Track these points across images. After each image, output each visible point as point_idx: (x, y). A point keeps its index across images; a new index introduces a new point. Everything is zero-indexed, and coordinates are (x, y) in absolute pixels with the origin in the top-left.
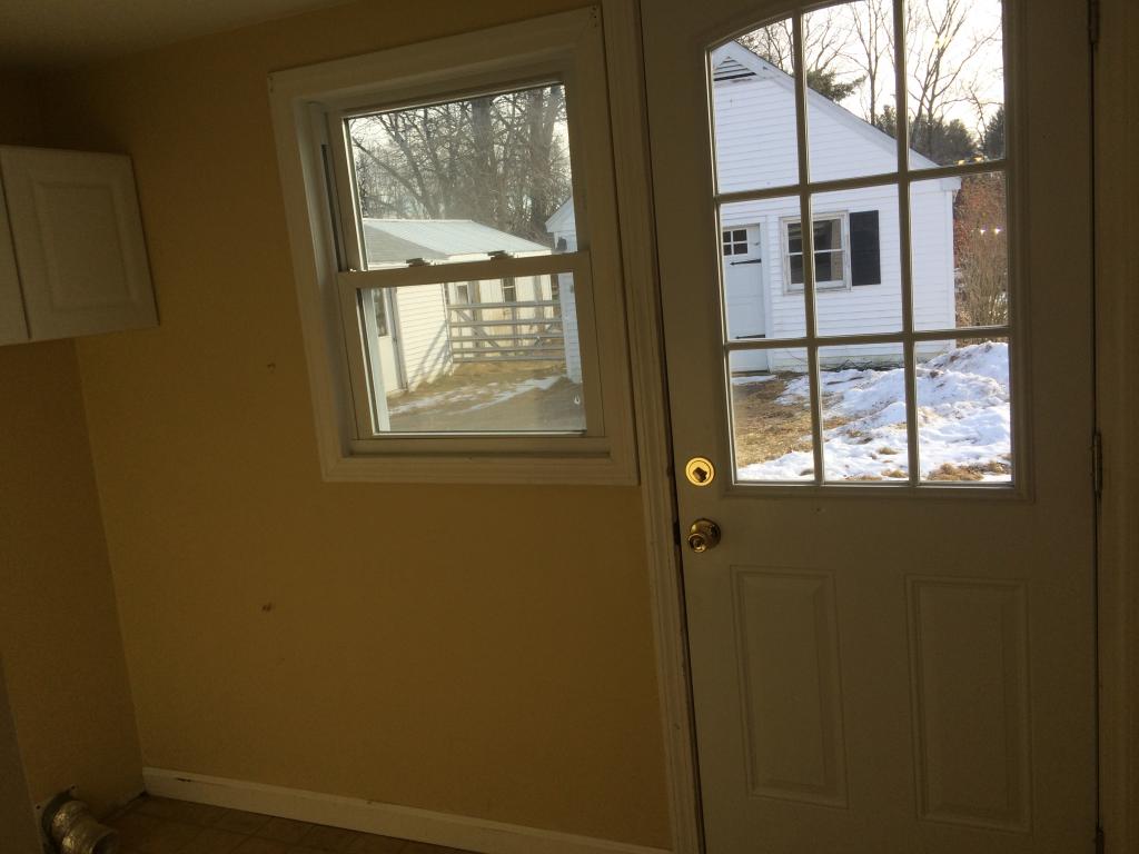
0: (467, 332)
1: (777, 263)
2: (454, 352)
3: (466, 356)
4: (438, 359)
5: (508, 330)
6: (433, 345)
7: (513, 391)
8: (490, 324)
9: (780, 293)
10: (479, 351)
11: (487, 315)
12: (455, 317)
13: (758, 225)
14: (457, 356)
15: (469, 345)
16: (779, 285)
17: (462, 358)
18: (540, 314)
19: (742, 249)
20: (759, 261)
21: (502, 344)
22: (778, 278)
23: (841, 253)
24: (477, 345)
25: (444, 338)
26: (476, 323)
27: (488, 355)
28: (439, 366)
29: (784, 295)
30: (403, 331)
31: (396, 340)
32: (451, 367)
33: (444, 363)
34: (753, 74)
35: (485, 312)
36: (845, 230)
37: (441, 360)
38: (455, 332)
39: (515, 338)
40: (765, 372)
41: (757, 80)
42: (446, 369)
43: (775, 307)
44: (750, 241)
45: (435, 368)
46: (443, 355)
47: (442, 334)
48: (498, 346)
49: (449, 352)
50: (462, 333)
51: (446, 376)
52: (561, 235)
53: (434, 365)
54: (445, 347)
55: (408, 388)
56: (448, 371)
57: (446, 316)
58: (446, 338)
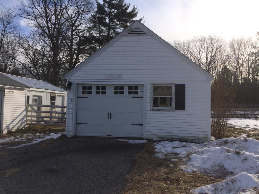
0: (34, 114)
1: (149, 99)
2: (26, 121)
3: (32, 122)
4: (18, 123)
5: (49, 115)
6: (17, 117)
7: (43, 138)
8: (44, 112)
9: (149, 110)
10: (38, 121)
11: (43, 109)
12: (30, 109)
13: (143, 85)
14: (28, 122)
15: (35, 119)
16: (149, 107)
18: (63, 111)
19: (136, 93)
20: (142, 98)
21: (45, 119)
22: (149, 104)
23: (171, 98)
26: (39, 112)
28: (18, 126)
29: (151, 111)
30: (5, 111)
31: (1, 114)
32: (25, 126)
33: (21, 125)
34: (145, 33)
36: (174, 90)
37: (20, 123)
38: (29, 114)
39: (51, 118)
40: (141, 139)
41: (146, 36)
42: (21, 127)
43: (147, 115)
44: (139, 90)
45: (16, 126)
46: (21, 121)
47: (22, 114)
48: (44, 120)
49: (24, 121)
50: (32, 114)
51: (22, 129)
52: (70, 80)
53: (16, 125)
54: (22, 119)
55: (2, 133)
56: (23, 127)
57: (26, 108)
58: (24, 115)
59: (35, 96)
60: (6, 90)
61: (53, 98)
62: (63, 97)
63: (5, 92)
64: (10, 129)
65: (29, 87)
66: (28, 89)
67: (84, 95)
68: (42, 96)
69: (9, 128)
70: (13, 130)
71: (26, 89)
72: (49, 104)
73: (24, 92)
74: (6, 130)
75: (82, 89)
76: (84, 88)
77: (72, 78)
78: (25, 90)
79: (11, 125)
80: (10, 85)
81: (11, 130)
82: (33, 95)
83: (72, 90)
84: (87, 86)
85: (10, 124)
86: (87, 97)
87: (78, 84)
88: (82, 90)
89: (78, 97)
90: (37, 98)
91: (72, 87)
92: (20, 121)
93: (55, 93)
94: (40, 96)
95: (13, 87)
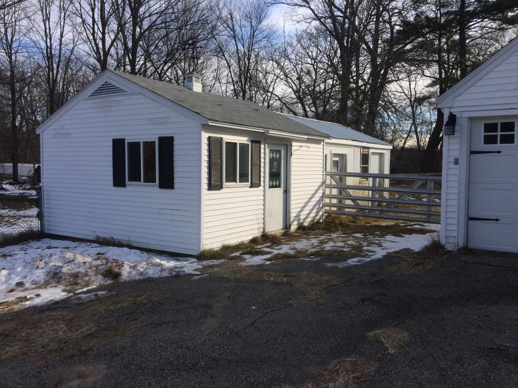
0: (335, 192)
2: (324, 205)
3: (333, 209)
4: (312, 209)
6: (311, 198)
8: (359, 188)
10: (341, 206)
11: (350, 181)
12: (329, 181)
14: (327, 208)
15: (334, 201)
17: (330, 210)
24: (340, 202)
25: (320, 194)
26: (342, 186)
27: (347, 210)
28: (313, 215)
30: (292, 186)
31: (286, 192)
32: (322, 215)
33: (318, 212)
35: (348, 178)
37: (315, 211)
38: (328, 191)
42: (318, 217)
45: (310, 216)
46: (317, 207)
47: (319, 192)
48: (359, 204)
49: (321, 205)
50: (331, 192)
51: (318, 222)
52: (452, 110)
53: (309, 214)
54: (319, 202)
55: (290, 228)
56: (320, 219)
57: (324, 179)
58: (321, 195)
59: (335, 155)
60: (294, 144)
61: (365, 159)
62: (381, 155)
63: (293, 148)
64: (301, 221)
65: (329, 137)
66: (327, 140)
67: (491, 147)
68: (346, 155)
69: (299, 220)
70: (306, 224)
71: (324, 140)
72: (358, 170)
73: (321, 146)
74: (296, 223)
75: (485, 132)
76: (490, 127)
77: (456, 104)
78: (322, 143)
79: (302, 213)
80: (300, 133)
81: (303, 223)
82: (333, 152)
83: (457, 134)
84: (499, 122)
85: (301, 211)
86: (499, 152)
87: (472, 119)
88: (483, 134)
89: (472, 153)
90: (337, 159)
91: (457, 128)
92: (316, 205)
93: (368, 148)
94: (343, 154)
95: (306, 137)
